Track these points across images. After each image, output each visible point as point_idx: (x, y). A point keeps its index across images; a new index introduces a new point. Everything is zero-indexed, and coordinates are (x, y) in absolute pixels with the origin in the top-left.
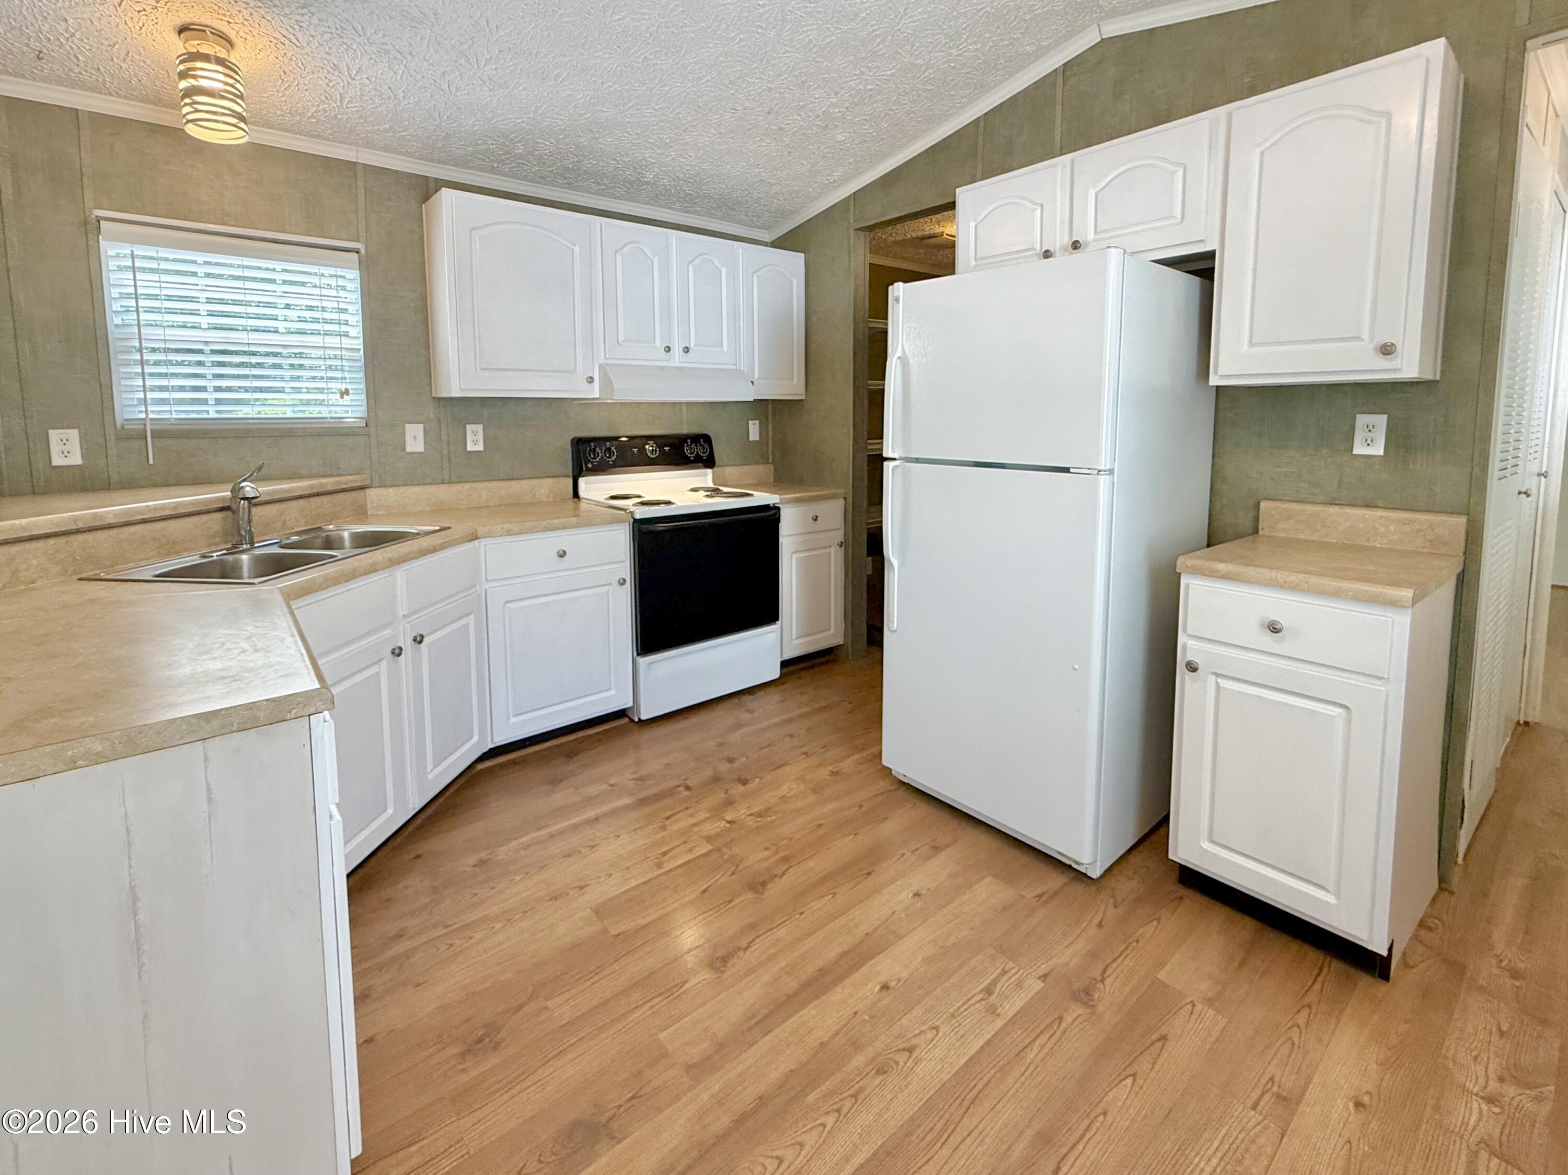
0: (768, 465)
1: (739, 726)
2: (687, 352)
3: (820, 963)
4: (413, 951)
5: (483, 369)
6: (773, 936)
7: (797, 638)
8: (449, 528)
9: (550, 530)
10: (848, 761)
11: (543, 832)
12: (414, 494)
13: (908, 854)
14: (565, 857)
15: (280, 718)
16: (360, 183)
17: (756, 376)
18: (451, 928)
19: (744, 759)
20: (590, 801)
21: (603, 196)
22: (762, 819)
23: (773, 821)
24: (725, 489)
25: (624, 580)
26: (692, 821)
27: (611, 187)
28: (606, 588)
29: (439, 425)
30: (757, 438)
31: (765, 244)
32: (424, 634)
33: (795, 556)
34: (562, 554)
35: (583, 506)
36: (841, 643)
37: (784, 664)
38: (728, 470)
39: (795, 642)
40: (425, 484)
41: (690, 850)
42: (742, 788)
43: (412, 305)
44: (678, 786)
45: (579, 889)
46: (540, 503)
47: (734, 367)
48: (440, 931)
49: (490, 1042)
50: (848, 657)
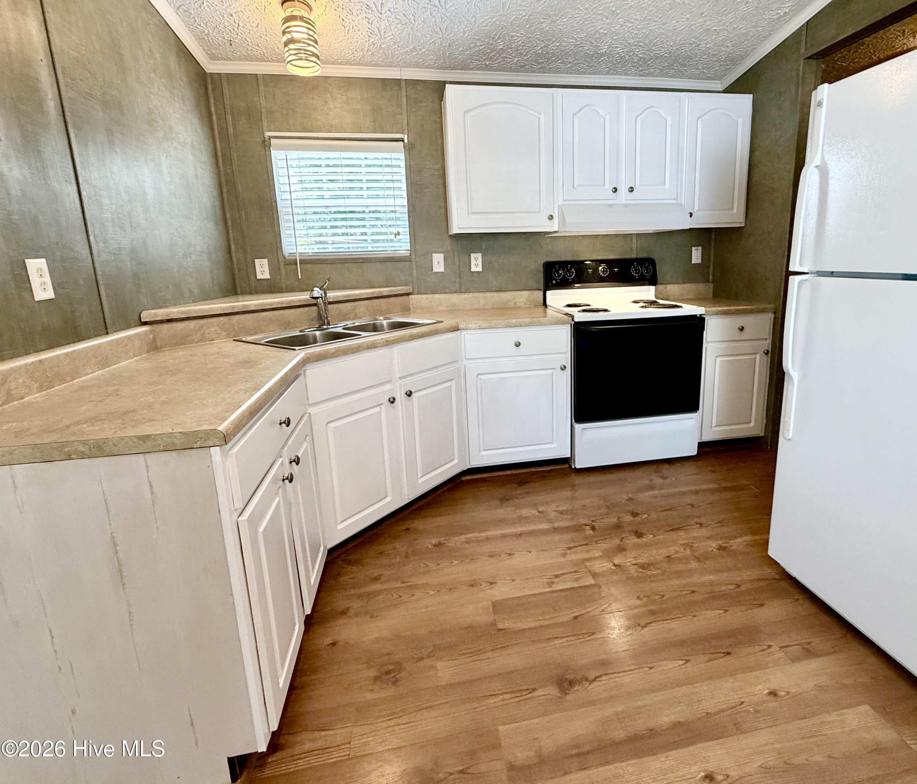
0: (708, 284)
1: (651, 487)
2: (632, 191)
3: (652, 724)
4: (379, 592)
5: (473, 213)
6: (618, 679)
7: (716, 426)
8: (442, 322)
9: (510, 327)
10: (739, 540)
11: (483, 534)
12: (437, 299)
13: (775, 648)
14: (490, 556)
15: (190, 446)
16: (404, 93)
17: (696, 208)
18: (406, 584)
19: (646, 516)
20: (522, 520)
21: (571, 73)
22: (644, 571)
23: (653, 576)
24: (662, 302)
25: (565, 367)
26: (587, 556)
27: (575, 65)
28: (551, 371)
29: (454, 254)
30: (699, 261)
31: (719, 92)
32: (413, 391)
33: (718, 360)
34: (518, 345)
35: (549, 311)
36: (762, 435)
37: (701, 445)
38: (670, 287)
39: (713, 429)
40: (445, 293)
41: (577, 580)
42: (635, 540)
43: (436, 173)
44: (586, 525)
45: (489, 584)
46: (520, 307)
47: (675, 202)
48: (398, 585)
49: (394, 677)
50: (767, 448)
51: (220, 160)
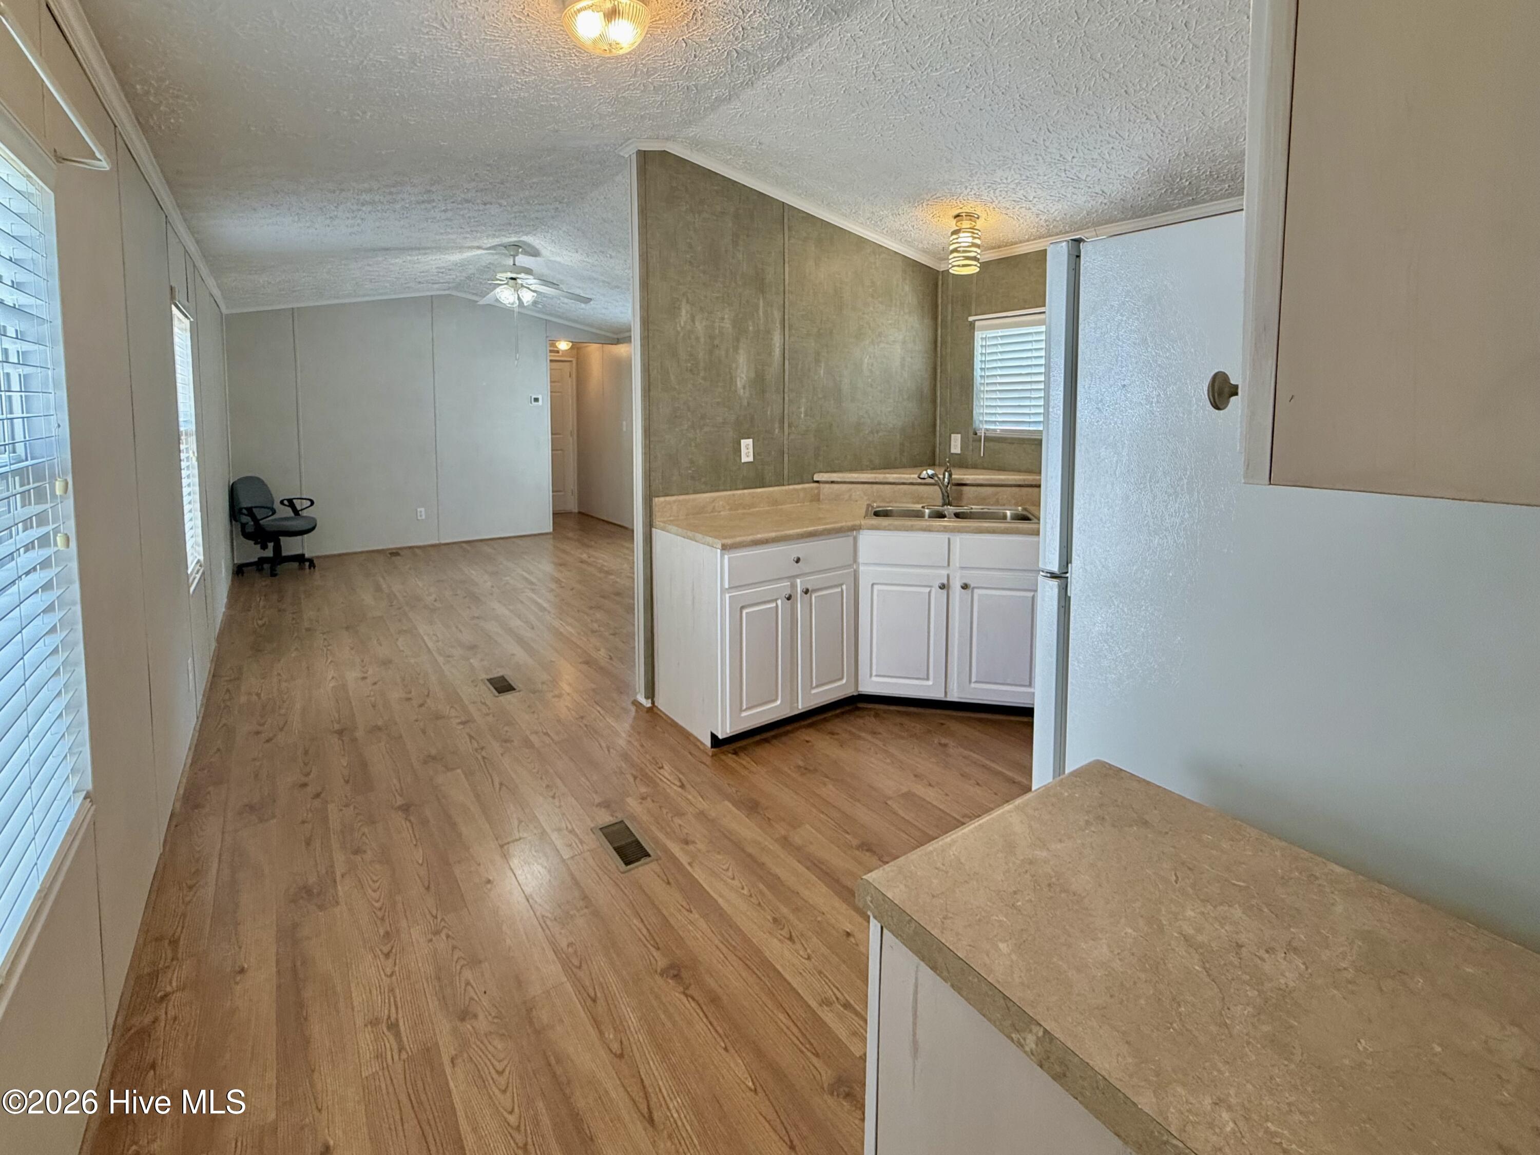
51: (939, 345)
